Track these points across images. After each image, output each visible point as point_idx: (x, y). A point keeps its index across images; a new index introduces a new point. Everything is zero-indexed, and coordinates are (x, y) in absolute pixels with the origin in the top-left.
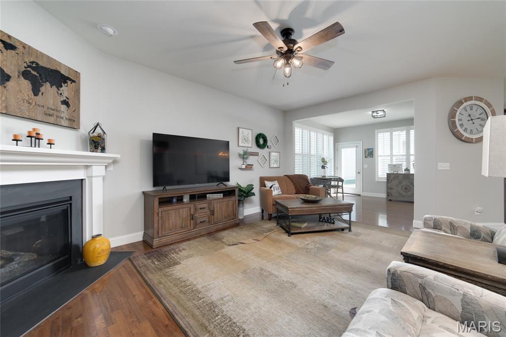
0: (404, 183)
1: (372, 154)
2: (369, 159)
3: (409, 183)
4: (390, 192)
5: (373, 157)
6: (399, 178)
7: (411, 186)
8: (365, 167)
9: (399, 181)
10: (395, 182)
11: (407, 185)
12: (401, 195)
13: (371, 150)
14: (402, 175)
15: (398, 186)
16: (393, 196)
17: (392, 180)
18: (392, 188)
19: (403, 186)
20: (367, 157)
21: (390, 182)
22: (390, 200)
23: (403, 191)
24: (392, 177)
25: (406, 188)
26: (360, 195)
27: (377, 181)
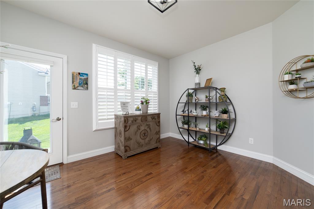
1: (87, 84)
2: (81, 92)
3: (147, 127)
4: (128, 145)
5: (87, 88)
6: (137, 121)
7: (148, 130)
8: (72, 107)
9: (137, 125)
10: (133, 128)
11: (145, 130)
12: (140, 145)
13: (85, 77)
14: (141, 117)
15: (137, 132)
16: (131, 149)
17: (130, 126)
18: (129, 138)
19: (141, 132)
20: (77, 87)
21: (127, 129)
22: (128, 157)
23: (142, 139)
24: (130, 122)
25: (145, 134)
26: (62, 163)
27: (95, 131)
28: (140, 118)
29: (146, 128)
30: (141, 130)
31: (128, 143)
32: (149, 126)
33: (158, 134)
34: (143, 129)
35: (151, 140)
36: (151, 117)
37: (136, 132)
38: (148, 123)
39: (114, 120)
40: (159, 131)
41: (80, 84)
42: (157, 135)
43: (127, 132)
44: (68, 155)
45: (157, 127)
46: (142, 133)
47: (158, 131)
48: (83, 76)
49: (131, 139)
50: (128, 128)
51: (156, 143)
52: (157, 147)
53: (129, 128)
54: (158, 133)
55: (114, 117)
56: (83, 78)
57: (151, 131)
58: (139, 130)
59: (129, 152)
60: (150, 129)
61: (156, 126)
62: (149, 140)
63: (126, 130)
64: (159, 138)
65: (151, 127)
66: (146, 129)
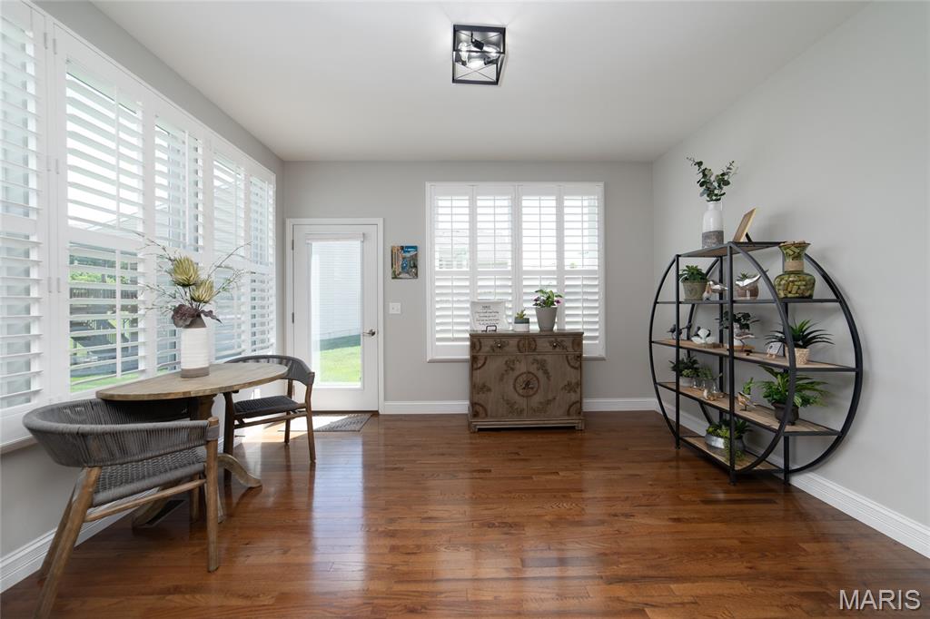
0: (522, 367)
1: (415, 266)
2: (406, 283)
3: (535, 366)
4: (481, 402)
5: (416, 274)
6: (507, 349)
7: (540, 374)
8: (391, 312)
9: (506, 359)
10: (496, 365)
11: (529, 373)
12: (512, 409)
13: (412, 253)
14: (516, 340)
15: (505, 377)
16: (489, 413)
17: (486, 359)
18: (484, 386)
19: (518, 377)
20: (399, 275)
21: (480, 365)
22: (480, 430)
23: (519, 394)
24: (486, 349)
25: (528, 384)
26: (377, 411)
27: (431, 362)
28: (513, 342)
29: (533, 369)
30: (517, 373)
31: (481, 398)
32: (542, 365)
33: (575, 392)
34: (521, 372)
35: (548, 402)
36: (551, 343)
37: (503, 374)
38: (539, 357)
39: (468, 343)
40: (580, 384)
41: (403, 268)
42: (569, 392)
43: (478, 371)
44: (385, 399)
45: (572, 370)
46: (521, 379)
47: (574, 381)
48: (409, 252)
49: (489, 390)
50: (482, 362)
51: (568, 413)
52: (573, 427)
53: (484, 363)
54: (576, 387)
55: (468, 336)
56: (408, 255)
57: (548, 378)
58: (511, 372)
59: (483, 418)
60: (546, 372)
61: (569, 368)
62: (542, 401)
63: (475, 366)
64: (580, 402)
65: (549, 368)
66: (531, 370)
